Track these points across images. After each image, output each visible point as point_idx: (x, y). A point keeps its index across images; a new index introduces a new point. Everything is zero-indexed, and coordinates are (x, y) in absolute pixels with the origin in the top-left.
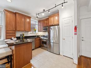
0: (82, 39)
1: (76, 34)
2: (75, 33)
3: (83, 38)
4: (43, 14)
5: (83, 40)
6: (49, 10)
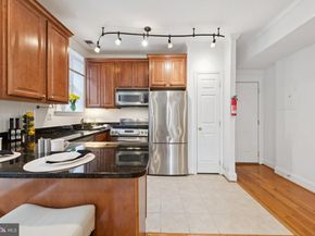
1: (235, 115)
2: (234, 112)
4: (145, 43)
6: (170, 36)
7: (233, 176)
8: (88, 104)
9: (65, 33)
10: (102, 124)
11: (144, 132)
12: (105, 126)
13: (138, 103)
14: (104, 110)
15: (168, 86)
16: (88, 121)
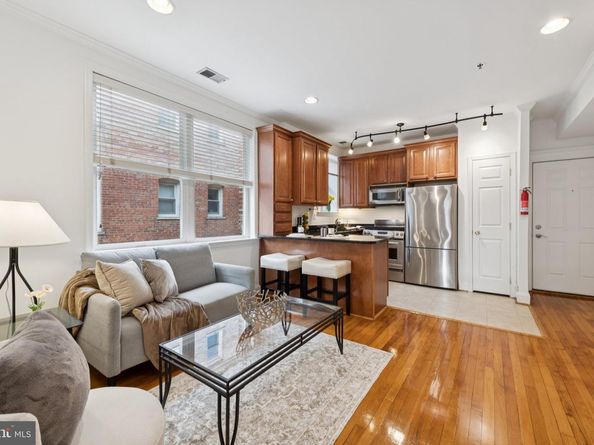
0: (536, 232)
1: (526, 213)
2: (524, 210)
3: (539, 227)
5: (539, 236)
6: (426, 127)
7: (526, 298)
8: (341, 205)
9: (324, 146)
10: (355, 225)
11: (399, 234)
12: (358, 227)
13: (395, 202)
14: (357, 210)
15: (431, 179)
16: (342, 222)
